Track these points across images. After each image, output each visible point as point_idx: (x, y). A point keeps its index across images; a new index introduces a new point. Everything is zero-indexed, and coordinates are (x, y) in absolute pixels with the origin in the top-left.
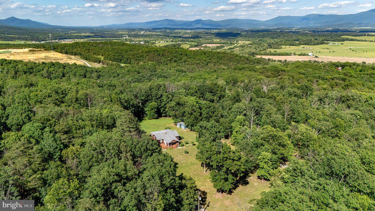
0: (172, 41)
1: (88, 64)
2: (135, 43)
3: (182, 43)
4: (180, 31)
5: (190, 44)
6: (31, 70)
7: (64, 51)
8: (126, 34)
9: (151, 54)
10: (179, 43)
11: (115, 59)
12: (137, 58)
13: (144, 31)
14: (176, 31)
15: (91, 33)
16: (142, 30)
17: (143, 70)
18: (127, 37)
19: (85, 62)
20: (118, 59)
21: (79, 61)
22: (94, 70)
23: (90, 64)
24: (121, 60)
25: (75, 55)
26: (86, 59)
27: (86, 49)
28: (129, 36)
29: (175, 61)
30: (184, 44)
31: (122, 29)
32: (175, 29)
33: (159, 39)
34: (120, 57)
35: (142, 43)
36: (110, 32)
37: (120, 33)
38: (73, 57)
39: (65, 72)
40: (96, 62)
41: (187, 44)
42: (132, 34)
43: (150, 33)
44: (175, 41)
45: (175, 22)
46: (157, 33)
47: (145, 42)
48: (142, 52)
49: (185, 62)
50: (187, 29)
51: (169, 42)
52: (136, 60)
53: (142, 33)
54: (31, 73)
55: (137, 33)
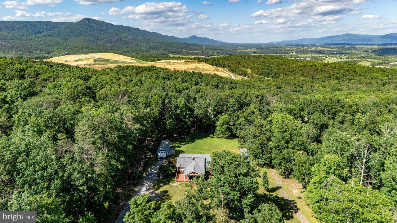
0: (348, 58)
1: (233, 77)
2: (300, 58)
3: (361, 60)
4: (362, 46)
5: (371, 62)
6: (169, 77)
7: (214, 63)
8: (294, 50)
9: (306, 69)
10: (357, 59)
11: (263, 73)
12: (287, 73)
13: (316, 47)
14: (358, 47)
15: (257, 49)
16: (314, 45)
17: (286, 85)
18: (294, 53)
19: (231, 75)
20: (266, 73)
21: (225, 73)
22: (229, 82)
23: (235, 77)
24: (269, 74)
25: (224, 67)
26: (233, 72)
27: (237, 62)
28: (296, 52)
29: (337, 78)
30: (364, 61)
31: (291, 46)
32: (357, 45)
33: (331, 56)
34: (268, 71)
35: (308, 59)
36: (277, 49)
37: (288, 49)
38: (221, 69)
39: (199, 81)
40: (242, 75)
41: (368, 61)
42: (300, 50)
43: (322, 49)
44: (351, 58)
45: (359, 37)
46: (331, 49)
47: (313, 58)
48: (296, 67)
49: (350, 80)
50: (374, 45)
51: (343, 58)
52: (286, 74)
53: (313, 49)
54: (169, 80)
55: (307, 48)
